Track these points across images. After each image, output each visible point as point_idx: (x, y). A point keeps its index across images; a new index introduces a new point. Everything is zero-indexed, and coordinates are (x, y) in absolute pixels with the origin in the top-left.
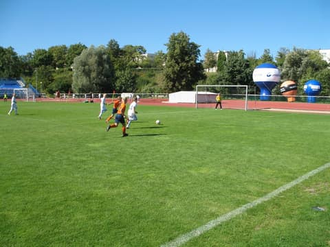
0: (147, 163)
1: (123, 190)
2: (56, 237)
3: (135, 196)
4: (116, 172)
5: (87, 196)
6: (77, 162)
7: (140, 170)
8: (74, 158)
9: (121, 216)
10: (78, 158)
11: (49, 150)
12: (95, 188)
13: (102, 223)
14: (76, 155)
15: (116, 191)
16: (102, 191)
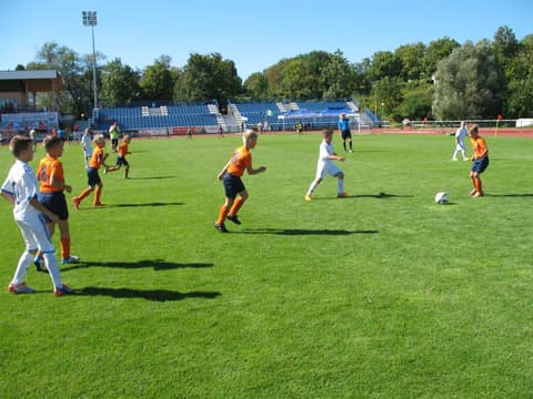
0: (524, 247)
1: (458, 297)
2: (302, 373)
3: (476, 311)
4: (458, 260)
5: (387, 302)
6: (395, 236)
7: (505, 261)
8: (395, 230)
9: (434, 348)
10: (402, 230)
11: (361, 213)
12: (407, 288)
13: (392, 357)
14: (399, 225)
15: (443, 297)
16: (418, 296)
